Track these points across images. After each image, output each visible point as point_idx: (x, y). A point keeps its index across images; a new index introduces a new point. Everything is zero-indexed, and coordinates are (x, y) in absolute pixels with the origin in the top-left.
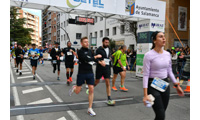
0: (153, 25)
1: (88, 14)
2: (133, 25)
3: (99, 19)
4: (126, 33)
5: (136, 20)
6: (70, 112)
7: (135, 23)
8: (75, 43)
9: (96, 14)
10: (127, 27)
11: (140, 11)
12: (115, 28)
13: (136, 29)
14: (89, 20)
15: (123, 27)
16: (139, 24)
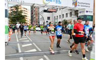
0: (87, 12)
1: (53, 7)
2: (76, 12)
3: (58, 9)
4: (73, 16)
5: (78, 9)
6: (45, 56)
7: (77, 11)
8: (47, 22)
9: (57, 7)
10: (73, 13)
11: (80, 4)
12: (67, 14)
13: (78, 14)
14: (54, 10)
15: (71, 13)
16: (79, 11)
